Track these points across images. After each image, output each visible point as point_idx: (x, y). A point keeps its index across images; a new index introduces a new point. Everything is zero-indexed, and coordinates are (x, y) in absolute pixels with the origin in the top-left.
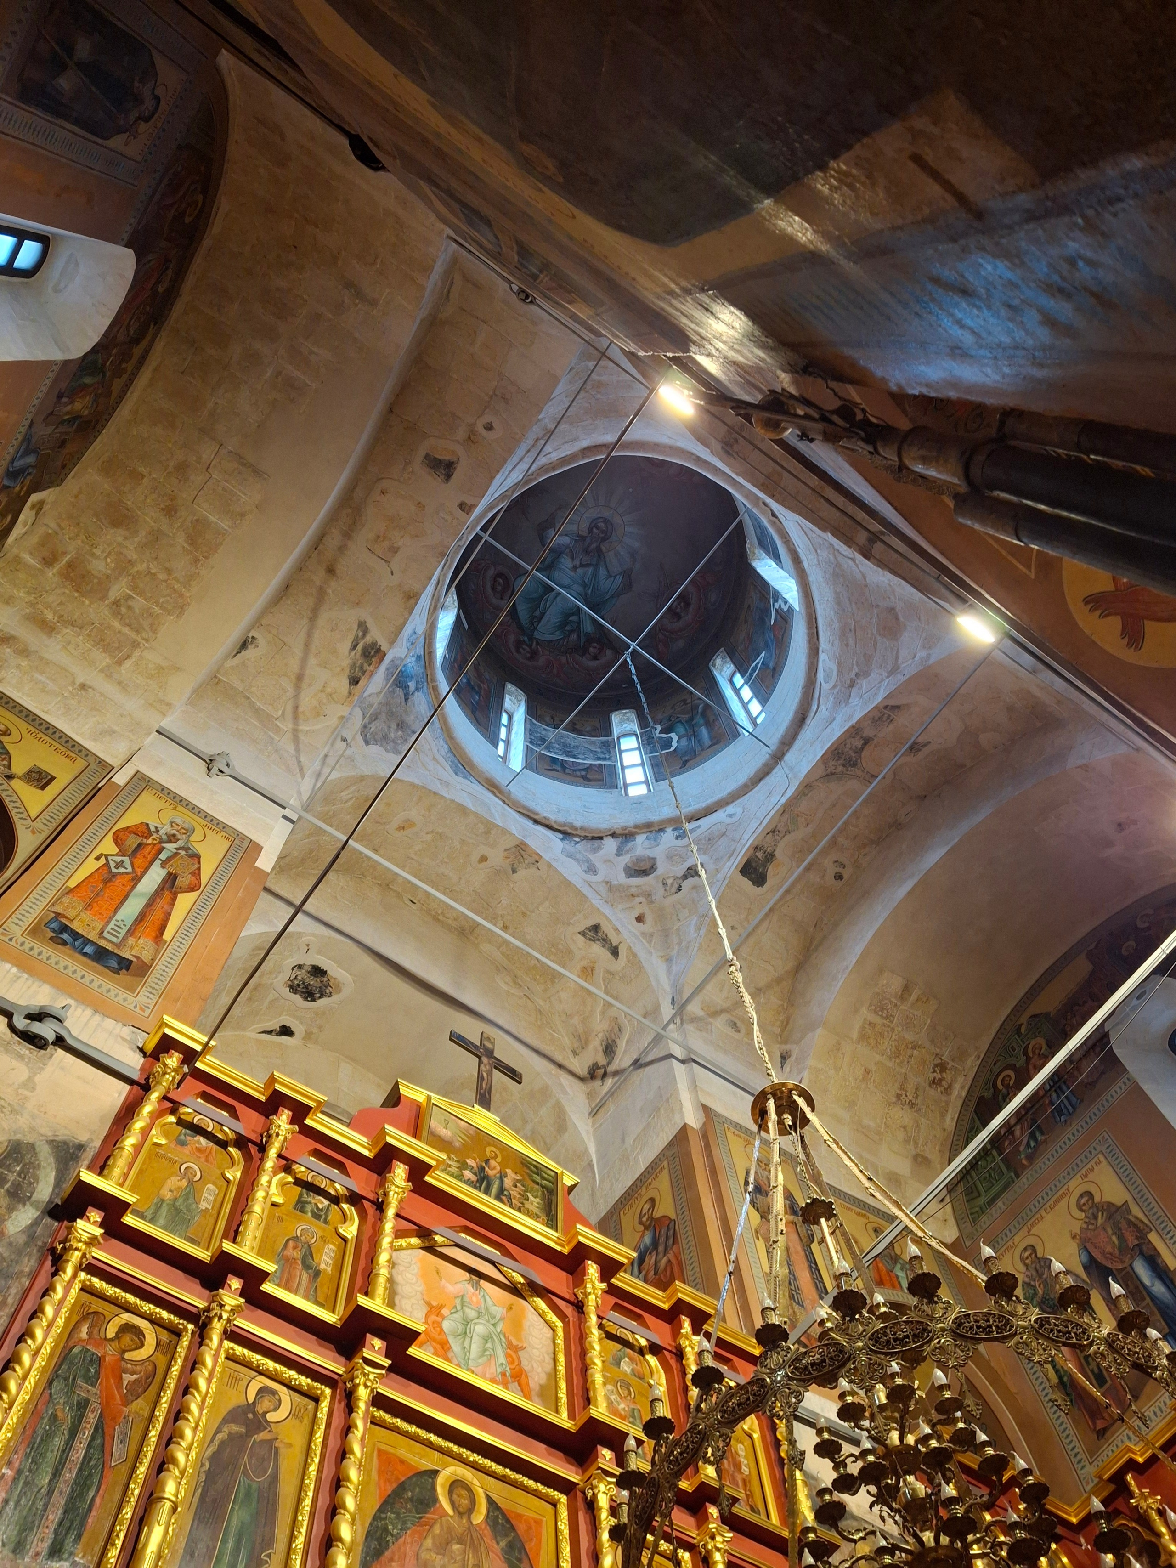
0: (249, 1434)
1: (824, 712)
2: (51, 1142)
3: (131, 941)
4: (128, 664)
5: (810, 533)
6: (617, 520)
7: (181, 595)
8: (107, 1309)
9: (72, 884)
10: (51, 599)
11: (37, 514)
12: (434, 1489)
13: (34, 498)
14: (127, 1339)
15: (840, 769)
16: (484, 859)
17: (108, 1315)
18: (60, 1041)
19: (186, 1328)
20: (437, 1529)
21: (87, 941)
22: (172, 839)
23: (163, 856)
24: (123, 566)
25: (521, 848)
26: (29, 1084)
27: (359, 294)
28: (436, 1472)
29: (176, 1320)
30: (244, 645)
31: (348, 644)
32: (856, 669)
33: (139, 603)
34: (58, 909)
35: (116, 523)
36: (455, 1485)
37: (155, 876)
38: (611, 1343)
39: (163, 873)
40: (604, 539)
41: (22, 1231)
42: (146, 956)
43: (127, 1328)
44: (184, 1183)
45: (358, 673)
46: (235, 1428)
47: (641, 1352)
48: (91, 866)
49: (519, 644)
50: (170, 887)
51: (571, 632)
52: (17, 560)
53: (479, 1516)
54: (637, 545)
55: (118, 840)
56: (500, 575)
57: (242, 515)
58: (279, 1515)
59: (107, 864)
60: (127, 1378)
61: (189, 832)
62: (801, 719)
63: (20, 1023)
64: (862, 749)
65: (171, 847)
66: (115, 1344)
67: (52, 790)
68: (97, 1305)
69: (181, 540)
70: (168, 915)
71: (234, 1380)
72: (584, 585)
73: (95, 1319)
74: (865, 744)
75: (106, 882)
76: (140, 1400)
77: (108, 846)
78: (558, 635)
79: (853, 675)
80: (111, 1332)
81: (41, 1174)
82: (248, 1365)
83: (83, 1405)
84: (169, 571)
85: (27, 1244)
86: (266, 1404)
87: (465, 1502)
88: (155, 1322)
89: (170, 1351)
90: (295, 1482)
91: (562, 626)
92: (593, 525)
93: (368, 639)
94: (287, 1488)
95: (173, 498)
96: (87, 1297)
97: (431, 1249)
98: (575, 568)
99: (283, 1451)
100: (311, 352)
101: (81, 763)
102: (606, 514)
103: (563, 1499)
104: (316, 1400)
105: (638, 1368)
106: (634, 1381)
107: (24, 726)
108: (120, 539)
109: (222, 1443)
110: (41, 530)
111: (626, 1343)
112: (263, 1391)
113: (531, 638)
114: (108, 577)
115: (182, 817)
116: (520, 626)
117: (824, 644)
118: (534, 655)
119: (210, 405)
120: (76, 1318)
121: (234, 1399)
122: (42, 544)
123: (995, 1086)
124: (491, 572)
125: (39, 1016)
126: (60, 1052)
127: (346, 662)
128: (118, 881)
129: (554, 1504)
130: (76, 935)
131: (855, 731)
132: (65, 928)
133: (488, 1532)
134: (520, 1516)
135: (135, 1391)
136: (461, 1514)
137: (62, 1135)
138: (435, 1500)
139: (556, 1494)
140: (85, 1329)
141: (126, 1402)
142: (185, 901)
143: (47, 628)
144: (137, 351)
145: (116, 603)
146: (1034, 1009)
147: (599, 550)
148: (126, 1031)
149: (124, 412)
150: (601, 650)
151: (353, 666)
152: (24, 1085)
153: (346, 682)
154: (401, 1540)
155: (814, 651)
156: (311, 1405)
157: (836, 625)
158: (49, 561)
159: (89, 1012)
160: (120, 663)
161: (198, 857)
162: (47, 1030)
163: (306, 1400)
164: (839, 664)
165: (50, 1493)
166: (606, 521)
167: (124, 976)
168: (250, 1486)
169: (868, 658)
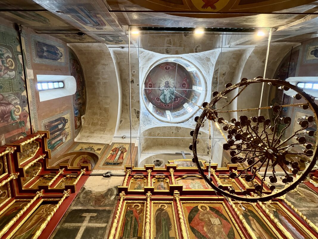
0: (161, 212)
1: (208, 79)
2: (114, 187)
3: (118, 161)
4: (105, 132)
5: (188, 56)
6: (168, 80)
7: (108, 119)
8: (131, 204)
9: (107, 158)
10: (92, 129)
11: (84, 119)
12: (198, 209)
13: (82, 117)
14: (136, 207)
15: (216, 85)
16: (173, 133)
17: (132, 205)
18: (112, 175)
19: (145, 202)
20: (201, 214)
21: (112, 163)
22: (120, 148)
23: (120, 150)
24: (98, 120)
25: (177, 127)
26: (109, 182)
27: (105, 65)
28: (197, 206)
29: (142, 201)
30: (121, 122)
31: (135, 113)
32: (208, 70)
33: (103, 123)
34: (106, 161)
35: (95, 115)
36: (202, 207)
37: (119, 152)
38: (222, 179)
39: (121, 152)
40: (168, 84)
41: (114, 199)
42: (121, 161)
43: (135, 206)
44: (138, 185)
45: (138, 116)
46: (159, 212)
47: (228, 178)
48: (109, 155)
49: (165, 106)
50: (122, 153)
51: (172, 99)
52: (85, 127)
53: (208, 209)
54: (173, 82)
55: (112, 151)
56: (157, 98)
57: (110, 104)
58: (171, 220)
59: (112, 154)
60: (138, 212)
61: (123, 146)
62: (206, 83)
63: (104, 175)
64: (217, 80)
65: (121, 148)
66: (134, 208)
67: (101, 150)
68: (129, 204)
69: (104, 112)
70: (123, 156)
71: (156, 206)
72: (170, 92)
73: (130, 206)
74: (217, 79)
75: (112, 156)
76: (141, 214)
77: (111, 152)
78: (170, 101)
79: (208, 71)
80: (133, 207)
81: (114, 191)
82: (157, 203)
83: (132, 217)
84: (104, 117)
85: (115, 200)
86: (163, 207)
87: (205, 208)
88: (140, 203)
89: (144, 206)
90: (172, 215)
91: (170, 99)
92: (165, 83)
93: (137, 111)
94: (171, 216)
95: (100, 107)
96: (127, 204)
97: (183, 179)
98: (167, 91)
99: (168, 212)
100: (105, 77)
101: (104, 145)
102: (166, 80)
103: (223, 202)
104: (171, 204)
105: (229, 180)
106: (229, 182)
107: (95, 145)
108: (96, 116)
109: (157, 214)
110: (86, 122)
111: (225, 178)
112: (161, 206)
113: (167, 104)
114: (97, 122)
115: (121, 145)
116: (164, 103)
117: (201, 70)
118: (168, 105)
119: (97, 92)
120: (127, 207)
121: (157, 208)
122: (87, 123)
123: (273, 115)
124: (155, 98)
125: (107, 173)
126: (112, 177)
127: (136, 116)
128: (114, 155)
129: (222, 203)
130: (110, 163)
131: (213, 78)
132: (108, 163)
133: (211, 211)
134: (216, 207)
135: (140, 213)
136: (205, 210)
137: (116, 186)
138: (199, 210)
139: (221, 202)
140: (129, 208)
141: (139, 214)
142: (125, 154)
143: (93, 133)
144: (84, 91)
145: (100, 125)
146: (271, 100)
147: (168, 86)
148: (122, 171)
149: (88, 100)
150: (177, 99)
151: (137, 116)
152: (108, 182)
153: (137, 118)
154: (195, 217)
155: (201, 72)
156: (171, 205)
157: (201, 66)
158: (89, 125)
159: (115, 171)
160: (104, 132)
161: (125, 148)
162: (109, 174)
163: (169, 205)
164: (205, 71)
165: (130, 229)
166: (167, 82)
167: (119, 165)
168: (164, 218)
169: (208, 67)
